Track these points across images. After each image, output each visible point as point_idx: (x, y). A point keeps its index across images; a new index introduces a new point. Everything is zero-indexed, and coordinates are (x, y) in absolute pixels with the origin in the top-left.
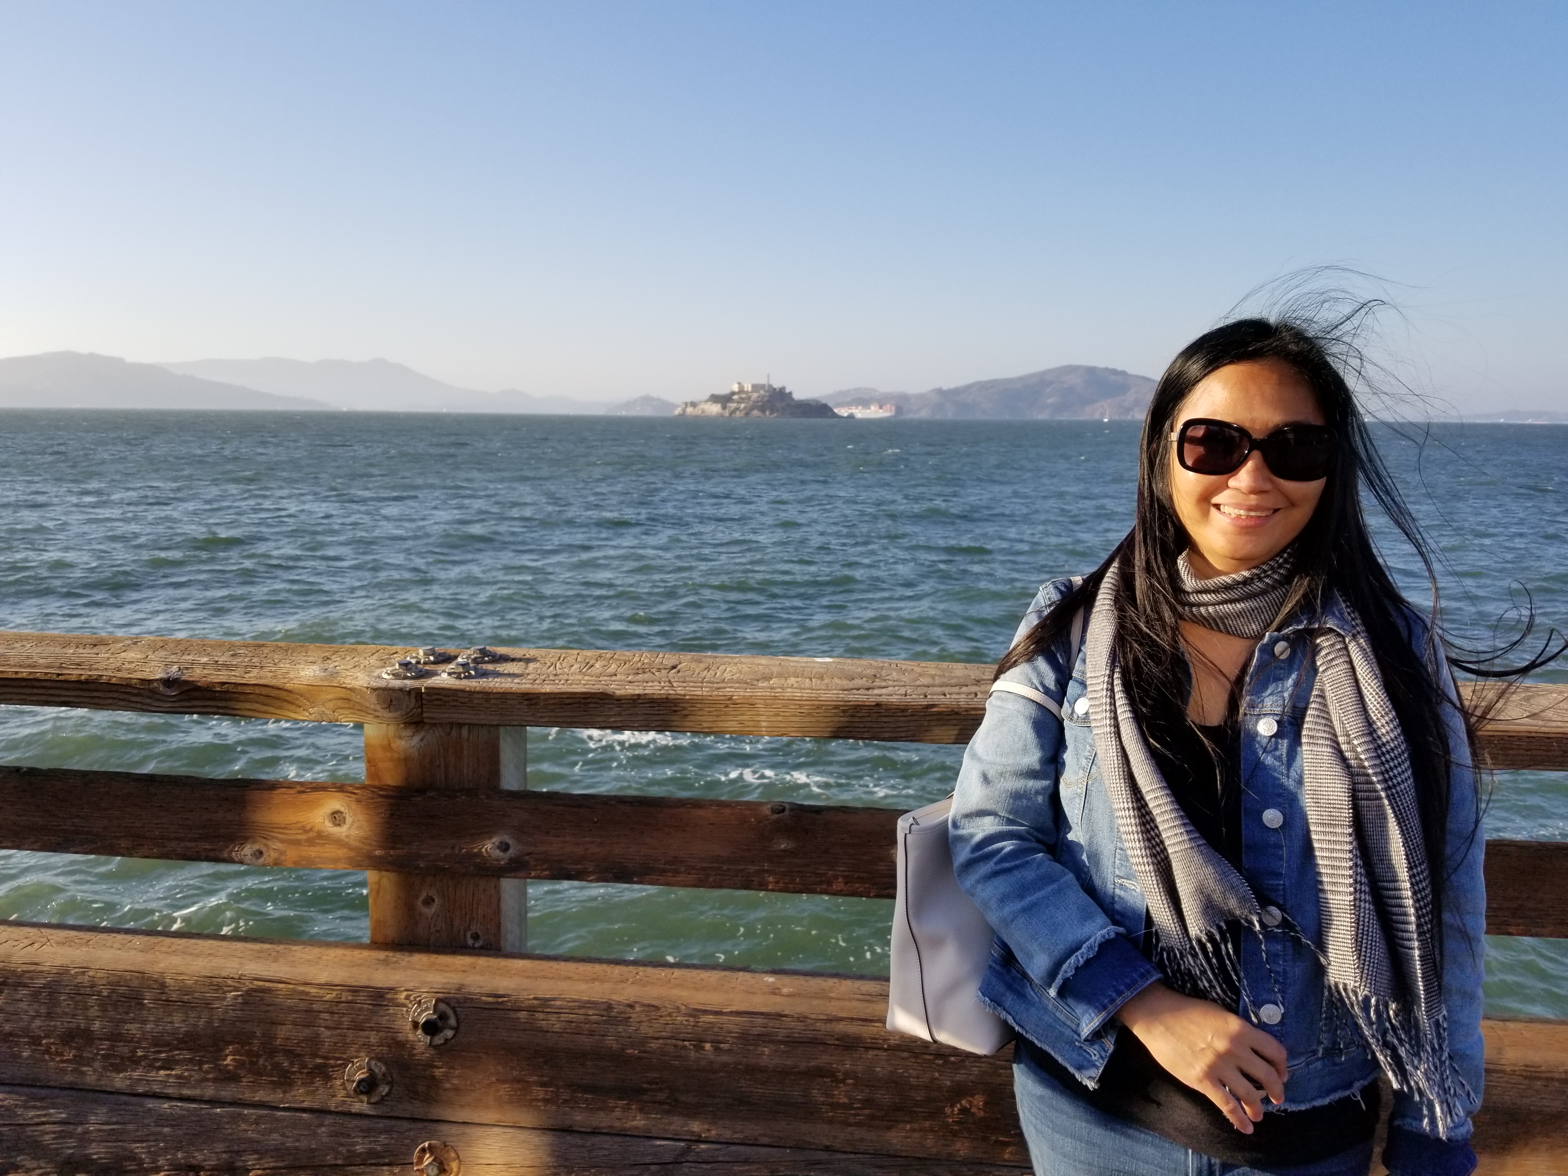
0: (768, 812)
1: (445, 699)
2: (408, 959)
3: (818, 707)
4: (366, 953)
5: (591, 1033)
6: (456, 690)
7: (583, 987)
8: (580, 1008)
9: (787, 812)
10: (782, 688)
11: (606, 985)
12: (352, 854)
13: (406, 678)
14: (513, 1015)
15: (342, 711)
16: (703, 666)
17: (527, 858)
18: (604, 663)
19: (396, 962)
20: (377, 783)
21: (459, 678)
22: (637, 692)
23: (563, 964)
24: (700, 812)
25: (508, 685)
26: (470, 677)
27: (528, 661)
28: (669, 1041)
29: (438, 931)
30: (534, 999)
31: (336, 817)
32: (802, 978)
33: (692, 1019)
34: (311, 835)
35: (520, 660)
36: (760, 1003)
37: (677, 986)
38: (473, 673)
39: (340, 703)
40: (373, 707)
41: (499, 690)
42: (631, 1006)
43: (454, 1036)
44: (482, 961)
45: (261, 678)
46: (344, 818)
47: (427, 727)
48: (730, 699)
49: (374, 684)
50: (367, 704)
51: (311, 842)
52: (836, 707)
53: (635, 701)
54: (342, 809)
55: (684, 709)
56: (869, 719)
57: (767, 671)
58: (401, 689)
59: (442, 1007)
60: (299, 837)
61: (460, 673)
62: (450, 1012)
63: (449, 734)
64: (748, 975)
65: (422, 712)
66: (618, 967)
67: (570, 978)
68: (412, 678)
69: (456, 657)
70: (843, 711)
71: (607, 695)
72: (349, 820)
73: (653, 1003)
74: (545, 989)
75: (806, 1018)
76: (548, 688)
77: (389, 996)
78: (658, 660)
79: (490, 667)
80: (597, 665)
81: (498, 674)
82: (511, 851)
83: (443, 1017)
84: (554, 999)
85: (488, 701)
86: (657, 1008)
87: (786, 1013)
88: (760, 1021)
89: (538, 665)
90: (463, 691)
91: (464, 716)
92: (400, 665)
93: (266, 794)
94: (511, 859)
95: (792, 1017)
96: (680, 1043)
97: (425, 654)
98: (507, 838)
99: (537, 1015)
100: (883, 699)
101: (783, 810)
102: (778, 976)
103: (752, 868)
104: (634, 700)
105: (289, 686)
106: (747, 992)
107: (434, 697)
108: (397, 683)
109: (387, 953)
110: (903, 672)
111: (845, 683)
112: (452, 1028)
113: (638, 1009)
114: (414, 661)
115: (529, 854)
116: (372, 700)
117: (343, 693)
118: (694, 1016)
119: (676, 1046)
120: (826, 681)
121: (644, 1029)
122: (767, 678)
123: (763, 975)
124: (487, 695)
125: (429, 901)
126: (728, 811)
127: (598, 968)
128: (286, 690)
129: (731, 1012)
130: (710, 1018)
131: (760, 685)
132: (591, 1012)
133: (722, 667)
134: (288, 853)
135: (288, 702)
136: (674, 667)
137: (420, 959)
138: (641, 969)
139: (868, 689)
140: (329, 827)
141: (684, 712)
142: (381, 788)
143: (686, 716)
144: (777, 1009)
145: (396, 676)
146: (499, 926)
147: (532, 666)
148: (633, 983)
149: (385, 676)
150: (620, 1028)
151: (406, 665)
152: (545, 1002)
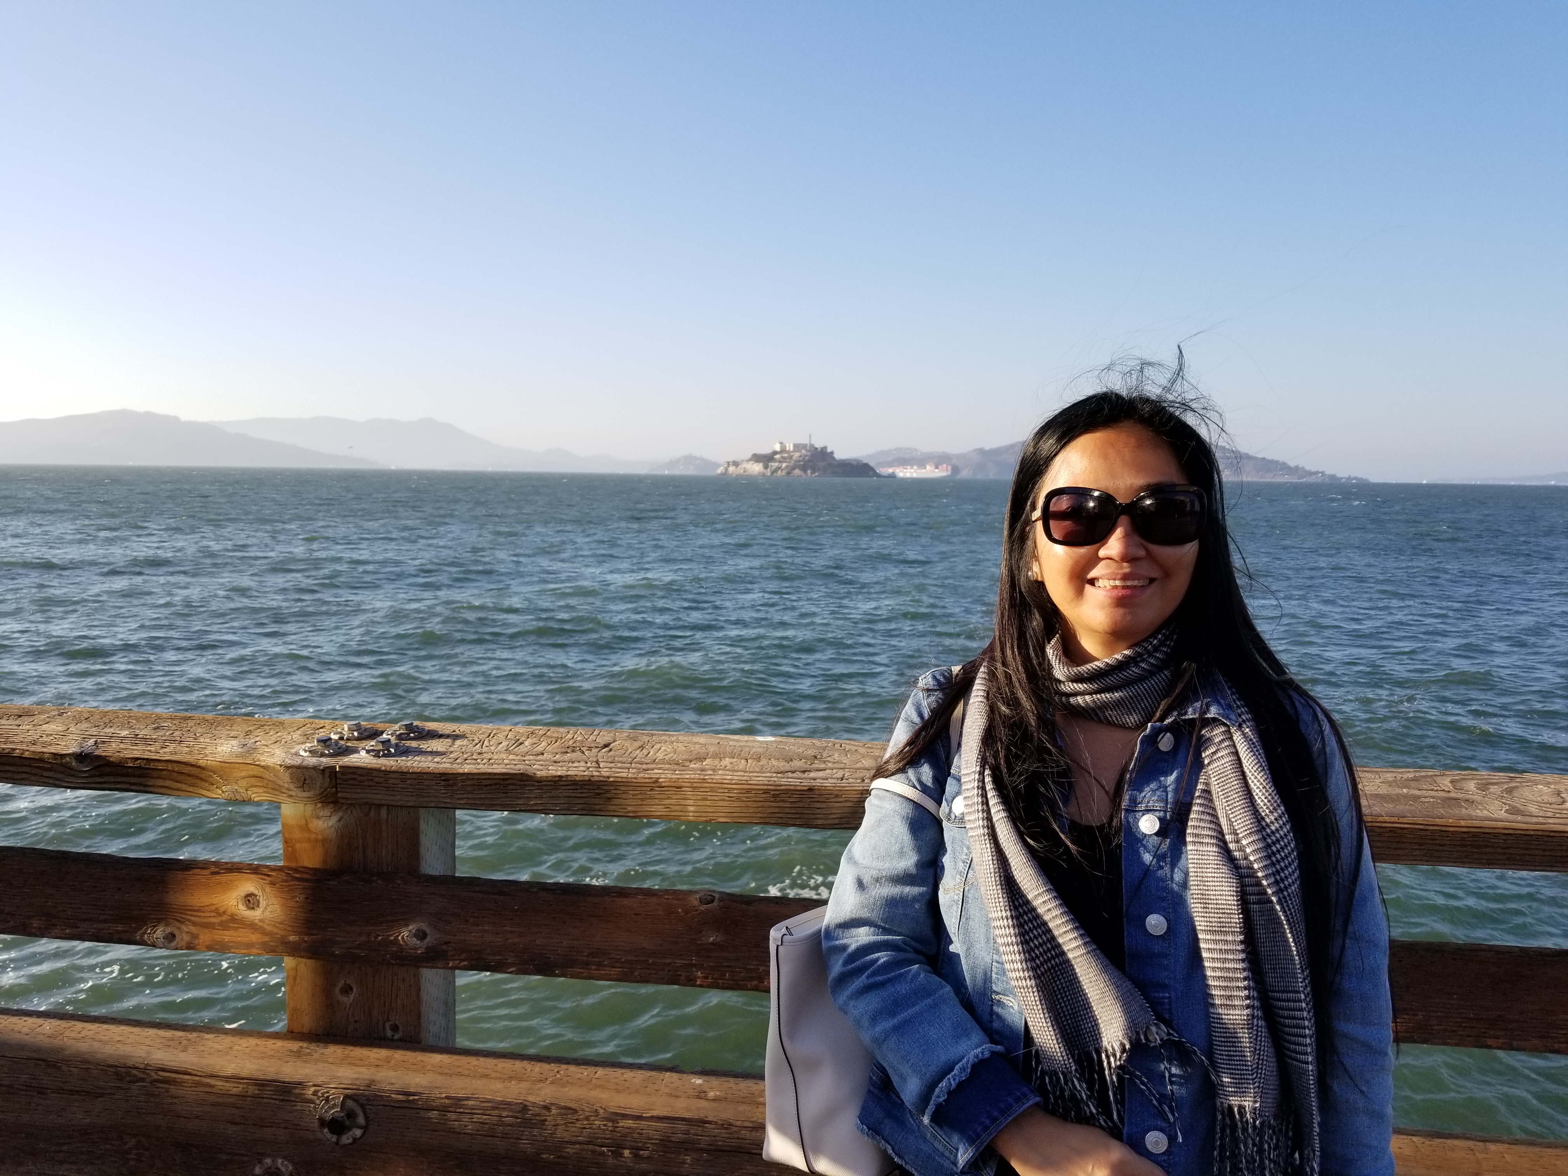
0: (696, 903)
1: (359, 778)
2: (323, 1051)
3: (748, 791)
4: (279, 1043)
5: (505, 1136)
6: (371, 769)
7: (499, 1085)
8: (494, 1108)
9: (715, 904)
10: (714, 770)
11: (524, 1085)
12: (266, 939)
13: (323, 755)
14: (422, 1114)
15: (255, 790)
16: (637, 744)
17: (444, 947)
18: (535, 740)
19: (309, 1054)
20: (293, 865)
21: (377, 756)
22: (559, 773)
23: (482, 1059)
24: (626, 902)
25: (424, 765)
26: (389, 755)
27: (455, 737)
28: (586, 1147)
29: (356, 1022)
30: (447, 1098)
31: (250, 900)
32: (732, 1080)
33: (610, 1124)
34: (224, 918)
35: (448, 736)
36: (683, 1107)
37: (597, 1087)
38: (393, 750)
39: (253, 781)
40: (286, 785)
41: (416, 770)
42: (547, 1108)
43: (363, 1135)
44: (399, 1055)
45: (176, 753)
46: (258, 902)
47: (345, 807)
48: (656, 781)
49: (289, 762)
50: (280, 783)
51: (224, 926)
52: (766, 792)
53: (557, 782)
54: (256, 892)
55: (607, 791)
56: (801, 805)
57: (703, 751)
58: (315, 768)
59: (350, 1103)
60: (213, 920)
61: (379, 751)
62: (359, 1111)
63: (367, 815)
64: (675, 1076)
65: (337, 792)
66: (539, 1064)
67: (486, 1076)
68: (330, 755)
69: (382, 733)
70: (774, 796)
71: (527, 775)
72: (263, 903)
73: (570, 1105)
74: (458, 1087)
75: (730, 1125)
76: (467, 768)
77: (297, 1091)
78: (592, 737)
79: (414, 744)
80: (527, 743)
81: (420, 752)
82: (428, 939)
83: (351, 1115)
84: (467, 1099)
85: (404, 780)
86: (575, 1111)
87: (710, 1119)
88: (682, 1127)
89: (465, 742)
90: (378, 770)
91: (379, 797)
92: (319, 741)
93: (180, 875)
94: (427, 948)
95: (716, 1123)
96: (598, 1148)
97: (349, 729)
98: (424, 926)
99: (449, 1115)
100: (818, 783)
101: (712, 901)
102: (706, 1078)
103: (679, 962)
104: (555, 782)
105: (202, 763)
106: (670, 1095)
107: (349, 776)
108: (313, 761)
109: (301, 1044)
110: (846, 752)
111: (782, 765)
112: (361, 1128)
113: (554, 1111)
114: (335, 737)
115: (446, 943)
116: (285, 779)
117: (256, 771)
118: (613, 1121)
119: (593, 1152)
120: (763, 762)
121: (560, 1133)
122: (700, 759)
123: (691, 1076)
124: (403, 775)
125: (347, 990)
126: (654, 900)
127: (518, 1065)
128: (199, 767)
129: (652, 1117)
130: (630, 1123)
131: (692, 766)
132: (504, 1114)
133: (657, 746)
134: (201, 937)
135: (201, 779)
136: (606, 746)
137: (334, 1051)
138: (564, 1066)
139: (804, 772)
140: (243, 911)
141: (608, 795)
142: (296, 870)
143: (609, 798)
144: (701, 1115)
145: (313, 752)
146: (419, 1018)
147: (458, 742)
148: (552, 1083)
149: (302, 753)
150: (536, 1132)
151: (325, 742)
152: (457, 1102)
